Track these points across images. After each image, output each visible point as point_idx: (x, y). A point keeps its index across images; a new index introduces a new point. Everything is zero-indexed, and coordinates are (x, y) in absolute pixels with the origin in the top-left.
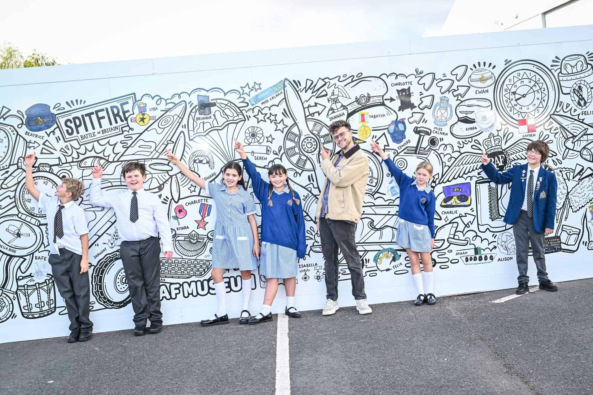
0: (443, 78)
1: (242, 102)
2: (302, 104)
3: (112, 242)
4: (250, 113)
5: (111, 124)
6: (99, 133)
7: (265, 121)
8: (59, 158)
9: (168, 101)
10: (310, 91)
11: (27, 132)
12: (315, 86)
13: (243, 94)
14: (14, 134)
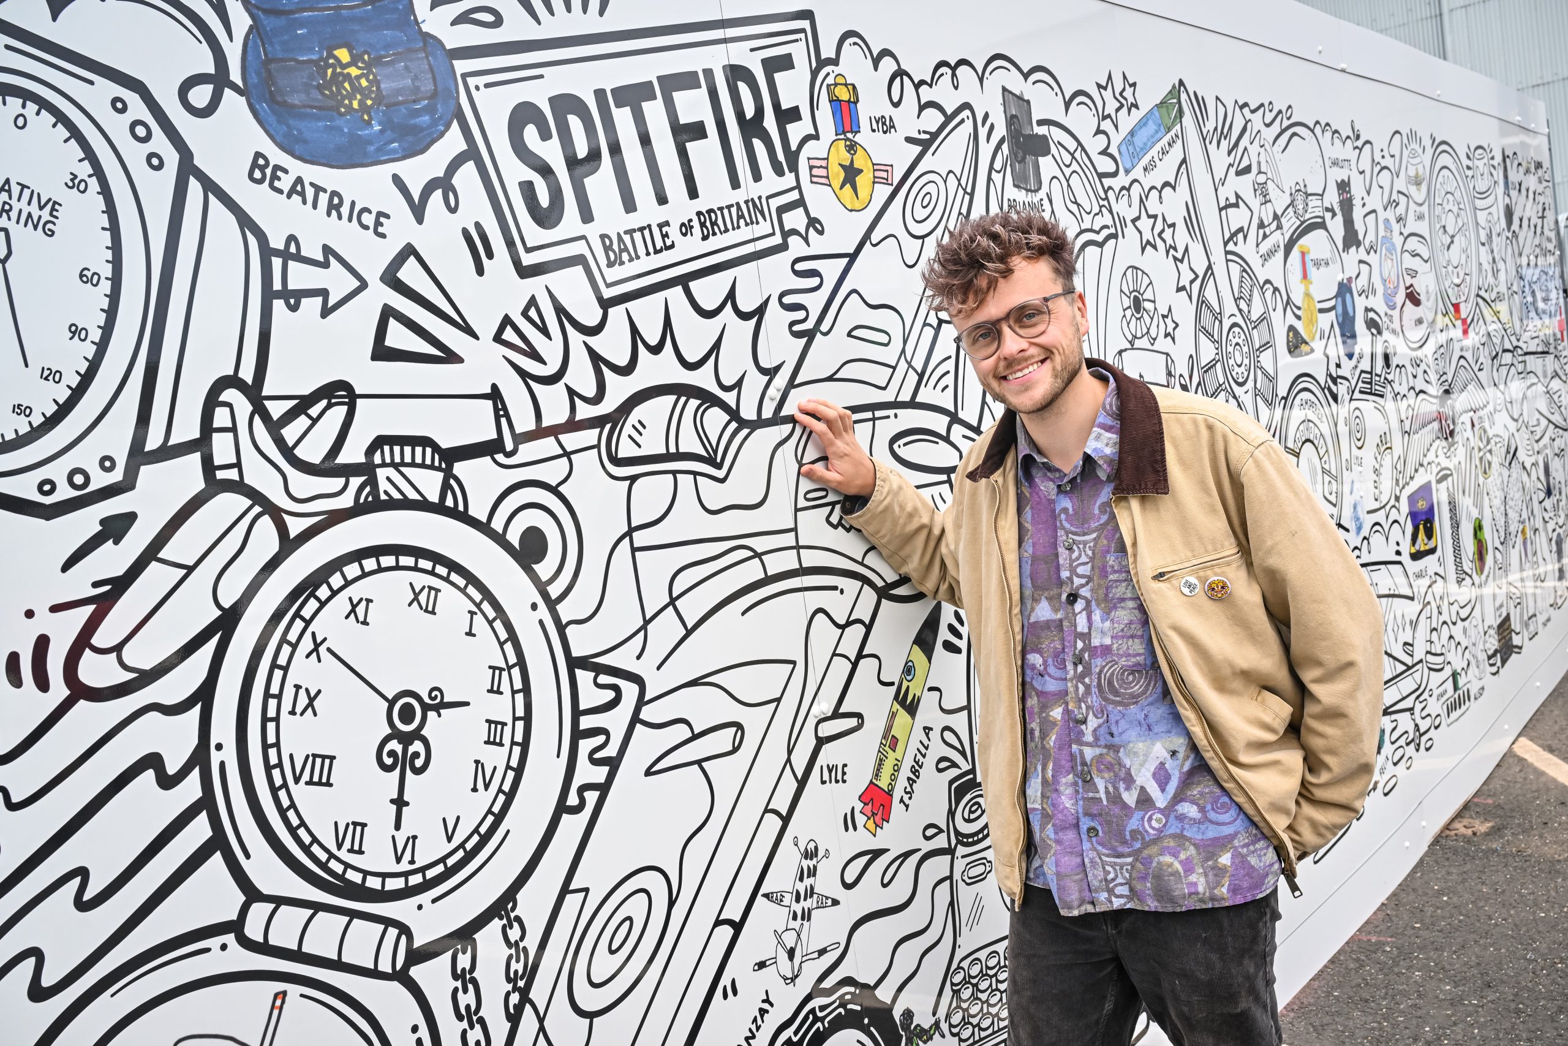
0: (1382, 163)
1: (1105, 153)
2: (1216, 190)
3: (790, 939)
4: (1124, 208)
5: (735, 184)
6: (686, 229)
7: (1155, 247)
8: (495, 395)
9: (924, 95)
10: (1224, 144)
11: (258, 161)
12: (1231, 126)
13: (1104, 117)
14: (155, 162)
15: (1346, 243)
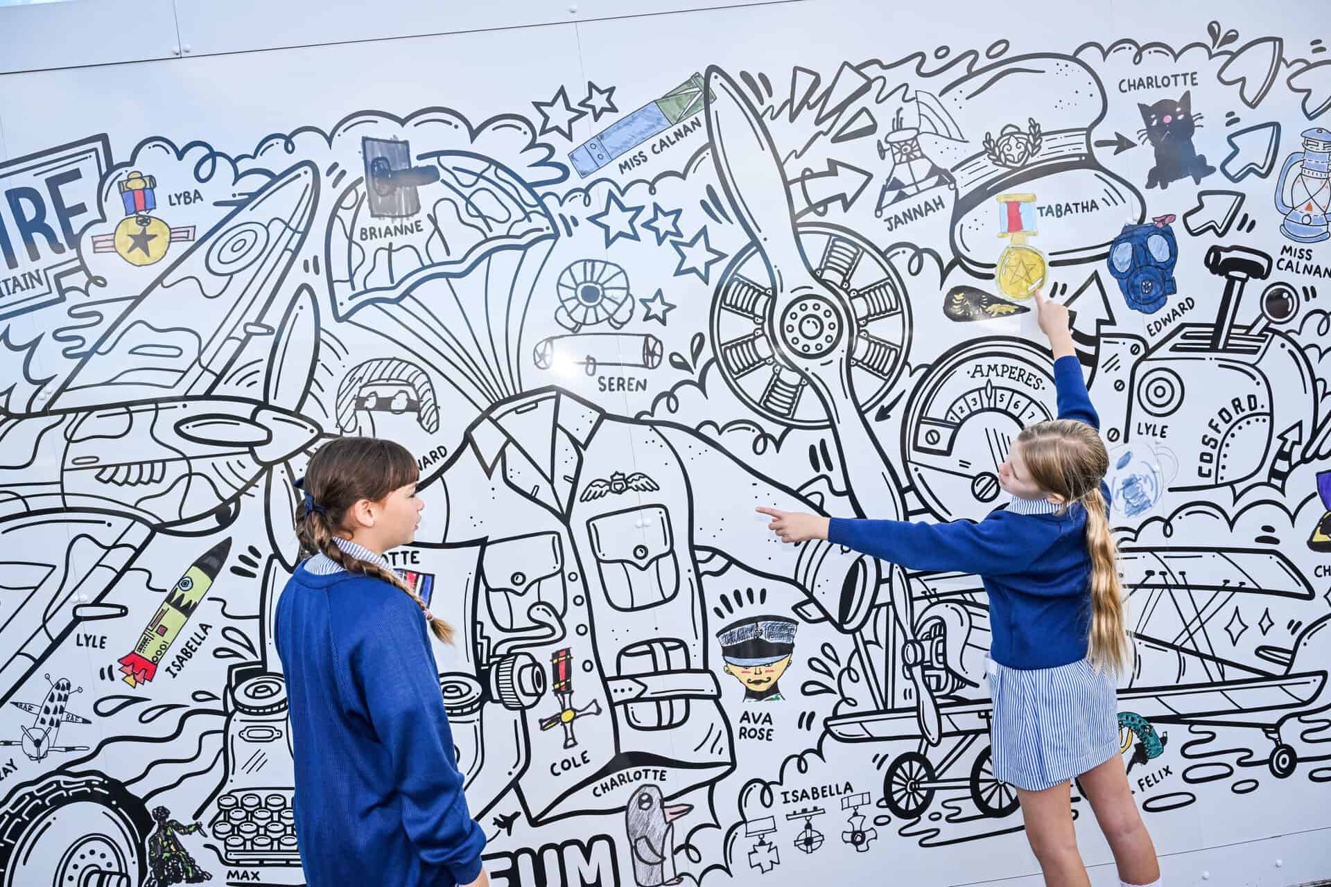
0: (1313, 58)
1: (543, 163)
2: (780, 165)
3: (38, 735)
4: (574, 208)
5: (12, 264)
7: (635, 237)
9: (243, 166)
10: (808, 116)
12: (828, 93)
13: (543, 132)
15: (1159, 177)
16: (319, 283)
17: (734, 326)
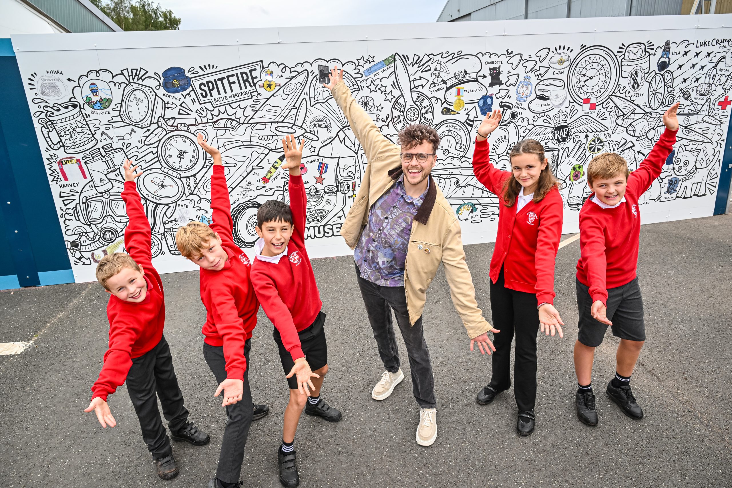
0: (529, 59)
1: (357, 73)
2: (409, 77)
3: (244, 193)
4: (364, 84)
5: (241, 89)
6: (230, 97)
7: (376, 92)
8: (195, 119)
9: (292, 70)
10: (416, 66)
11: (164, 94)
12: (421, 61)
13: (358, 66)
14: (153, 95)
15: (491, 85)
16: (307, 98)
17: (396, 113)
